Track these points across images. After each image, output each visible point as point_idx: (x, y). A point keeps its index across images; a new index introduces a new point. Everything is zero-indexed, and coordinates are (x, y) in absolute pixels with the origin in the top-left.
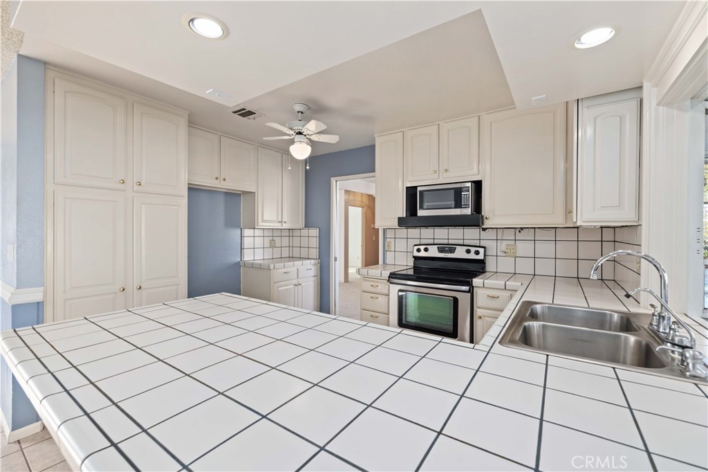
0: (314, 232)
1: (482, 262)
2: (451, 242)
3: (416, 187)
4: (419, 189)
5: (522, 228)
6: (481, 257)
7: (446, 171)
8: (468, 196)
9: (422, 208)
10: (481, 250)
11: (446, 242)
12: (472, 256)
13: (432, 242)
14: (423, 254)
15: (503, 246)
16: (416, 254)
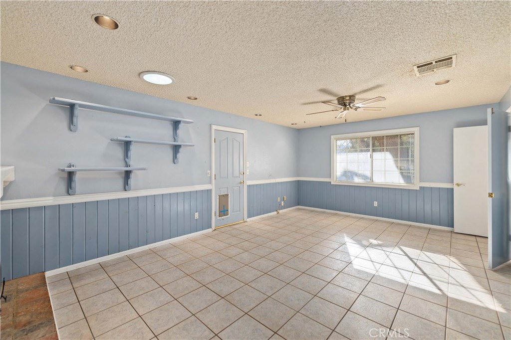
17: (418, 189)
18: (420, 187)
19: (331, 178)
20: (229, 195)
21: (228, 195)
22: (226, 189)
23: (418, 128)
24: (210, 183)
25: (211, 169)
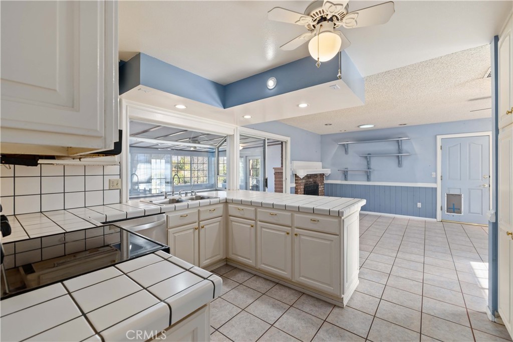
20: (462, 196)
21: (460, 196)
22: (459, 190)
24: (436, 182)
25: (436, 171)
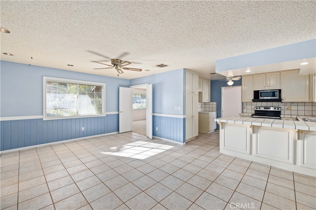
0: (215, 103)
1: (280, 112)
2: (268, 106)
3: (259, 91)
4: (260, 91)
5: (293, 102)
6: (279, 110)
7: (269, 86)
8: (277, 93)
9: (260, 97)
10: (280, 108)
11: (266, 106)
12: (276, 110)
13: (261, 106)
14: (258, 109)
15: (287, 107)
16: (256, 109)
17: (105, 116)
18: (106, 115)
19: (42, 114)
23: (105, 84)
